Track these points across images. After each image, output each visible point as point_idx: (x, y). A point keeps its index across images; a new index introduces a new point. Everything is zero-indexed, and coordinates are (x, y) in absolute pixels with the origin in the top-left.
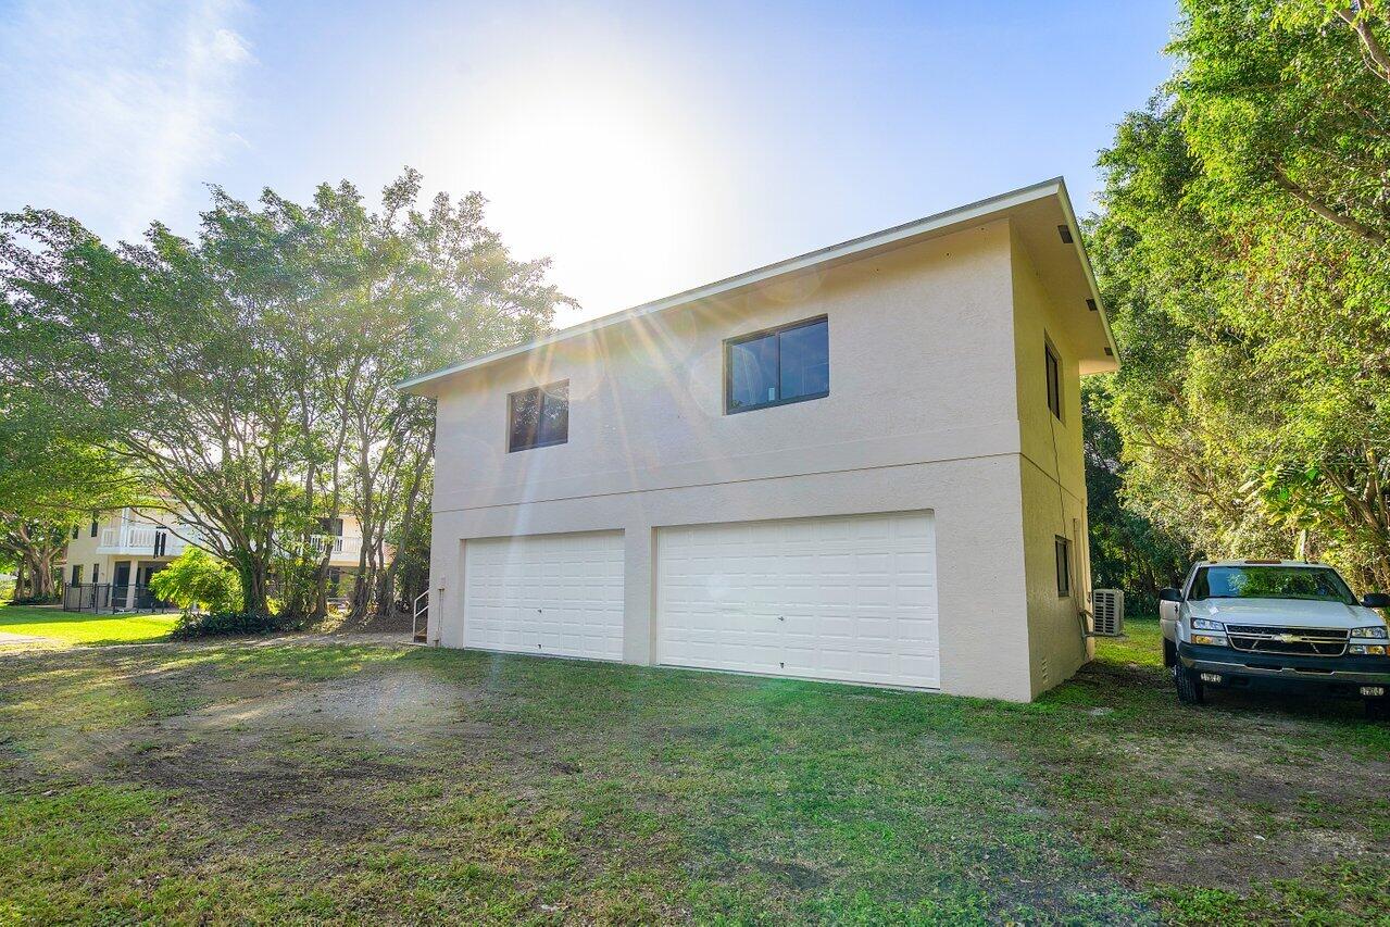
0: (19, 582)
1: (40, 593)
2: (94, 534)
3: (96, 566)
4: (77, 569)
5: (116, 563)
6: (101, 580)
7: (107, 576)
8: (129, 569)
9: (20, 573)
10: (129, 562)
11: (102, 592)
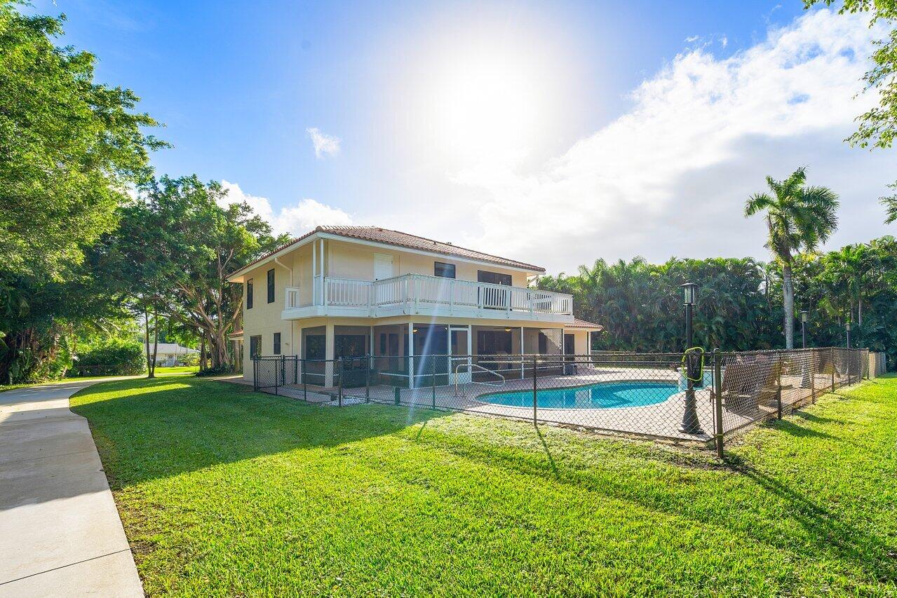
0: (202, 355)
1: (219, 365)
2: (271, 298)
3: (277, 336)
4: (256, 341)
5: (304, 330)
6: (285, 351)
7: (293, 347)
8: (324, 337)
9: (203, 347)
10: (324, 327)
11: (289, 366)
